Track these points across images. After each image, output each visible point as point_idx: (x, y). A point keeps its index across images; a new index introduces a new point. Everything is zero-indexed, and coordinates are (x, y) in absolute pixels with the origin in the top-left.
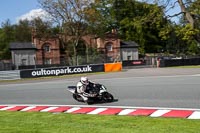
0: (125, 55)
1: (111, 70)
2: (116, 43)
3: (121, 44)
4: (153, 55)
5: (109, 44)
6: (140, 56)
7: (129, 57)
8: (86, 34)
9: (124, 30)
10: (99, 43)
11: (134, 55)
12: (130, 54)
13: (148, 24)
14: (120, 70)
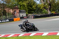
0: (21, 15)
1: (16, 21)
2: (18, 11)
3: (20, 11)
4: (31, 14)
5: (15, 11)
6: (26, 15)
7: (23, 15)
8: (6, 8)
9: (20, 6)
10: (11, 11)
11: (24, 15)
12: (23, 14)
13: (29, 3)
14: (19, 20)
